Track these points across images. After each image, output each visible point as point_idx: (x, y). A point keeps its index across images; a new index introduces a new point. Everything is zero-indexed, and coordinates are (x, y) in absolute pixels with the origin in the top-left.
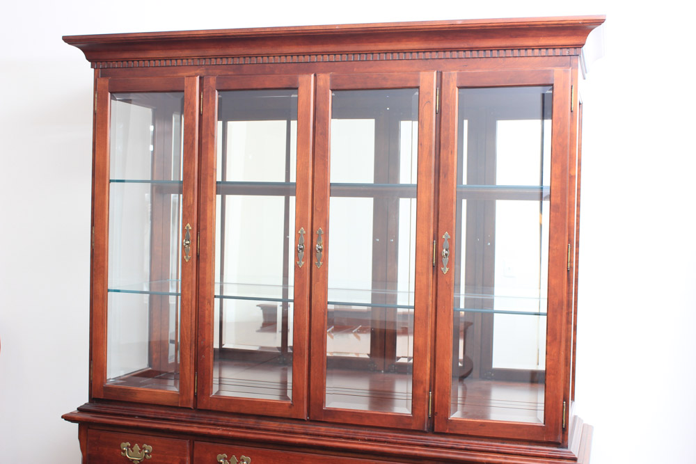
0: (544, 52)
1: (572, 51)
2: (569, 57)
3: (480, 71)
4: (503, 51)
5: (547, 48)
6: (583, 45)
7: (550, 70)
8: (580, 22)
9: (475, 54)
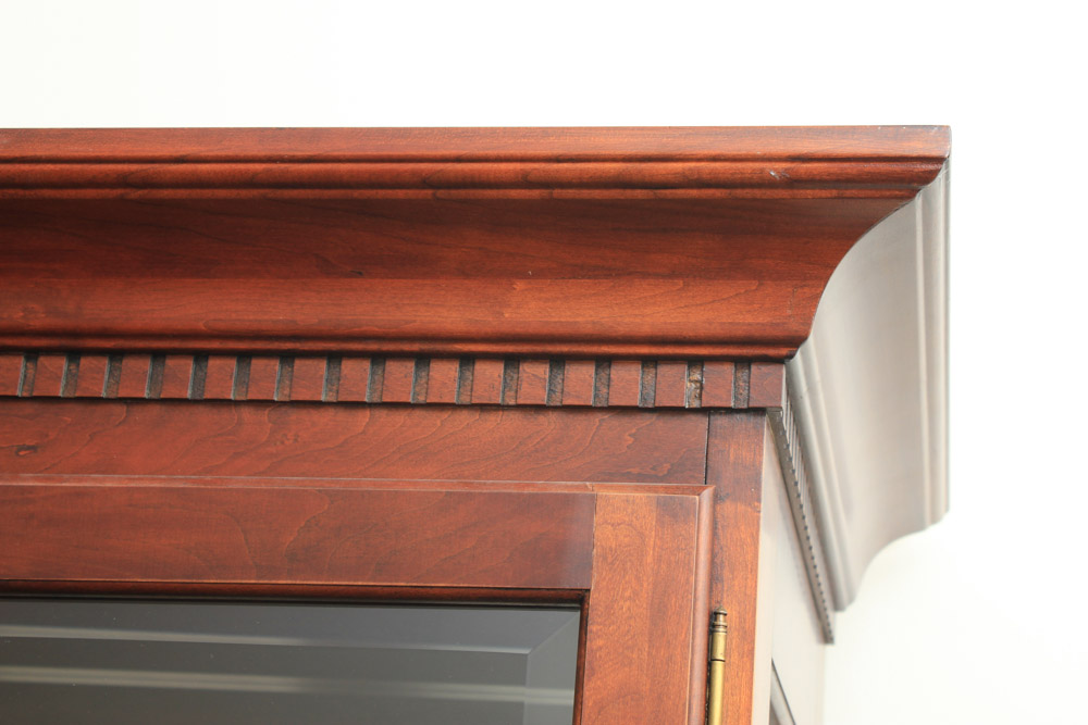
0: (534, 380)
1: (722, 384)
2: (701, 422)
3: (110, 482)
4: (275, 365)
5: (557, 351)
6: (797, 341)
7: (567, 501)
8: (774, 170)
9: (97, 376)
